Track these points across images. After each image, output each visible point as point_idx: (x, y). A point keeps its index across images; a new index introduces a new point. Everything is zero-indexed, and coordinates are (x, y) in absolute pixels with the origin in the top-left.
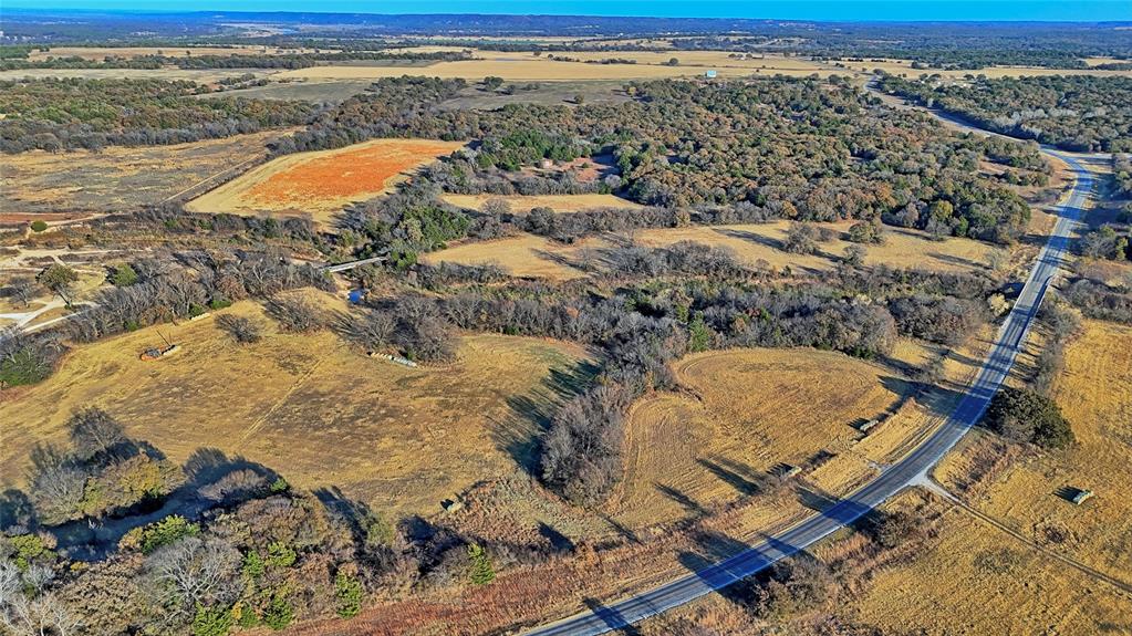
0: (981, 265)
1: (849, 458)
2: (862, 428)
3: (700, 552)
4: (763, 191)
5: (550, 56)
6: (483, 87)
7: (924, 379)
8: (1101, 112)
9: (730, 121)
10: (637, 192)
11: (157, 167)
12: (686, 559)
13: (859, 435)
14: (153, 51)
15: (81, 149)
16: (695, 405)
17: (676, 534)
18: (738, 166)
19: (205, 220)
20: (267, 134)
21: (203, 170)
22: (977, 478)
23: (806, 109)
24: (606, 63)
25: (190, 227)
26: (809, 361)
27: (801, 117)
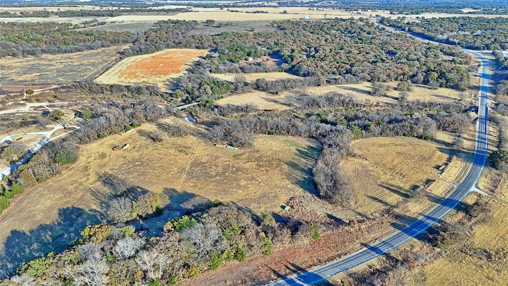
0: (456, 99)
1: (440, 181)
2: (440, 169)
3: (398, 222)
4: (354, 69)
5: (228, 10)
6: (206, 24)
7: (455, 147)
8: (479, 32)
9: (324, 38)
10: (297, 71)
11: (71, 63)
12: (393, 225)
13: (440, 172)
14: (41, 9)
15: (30, 56)
16: (365, 162)
17: (386, 215)
18: (338, 58)
19: (108, 87)
20: (115, 47)
21: (93, 65)
22: (496, 187)
23: (354, 32)
24: (255, 13)
25: (101, 91)
26: (403, 142)
27: (353, 36)
